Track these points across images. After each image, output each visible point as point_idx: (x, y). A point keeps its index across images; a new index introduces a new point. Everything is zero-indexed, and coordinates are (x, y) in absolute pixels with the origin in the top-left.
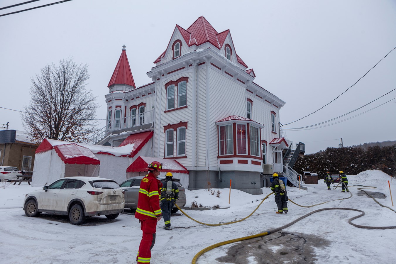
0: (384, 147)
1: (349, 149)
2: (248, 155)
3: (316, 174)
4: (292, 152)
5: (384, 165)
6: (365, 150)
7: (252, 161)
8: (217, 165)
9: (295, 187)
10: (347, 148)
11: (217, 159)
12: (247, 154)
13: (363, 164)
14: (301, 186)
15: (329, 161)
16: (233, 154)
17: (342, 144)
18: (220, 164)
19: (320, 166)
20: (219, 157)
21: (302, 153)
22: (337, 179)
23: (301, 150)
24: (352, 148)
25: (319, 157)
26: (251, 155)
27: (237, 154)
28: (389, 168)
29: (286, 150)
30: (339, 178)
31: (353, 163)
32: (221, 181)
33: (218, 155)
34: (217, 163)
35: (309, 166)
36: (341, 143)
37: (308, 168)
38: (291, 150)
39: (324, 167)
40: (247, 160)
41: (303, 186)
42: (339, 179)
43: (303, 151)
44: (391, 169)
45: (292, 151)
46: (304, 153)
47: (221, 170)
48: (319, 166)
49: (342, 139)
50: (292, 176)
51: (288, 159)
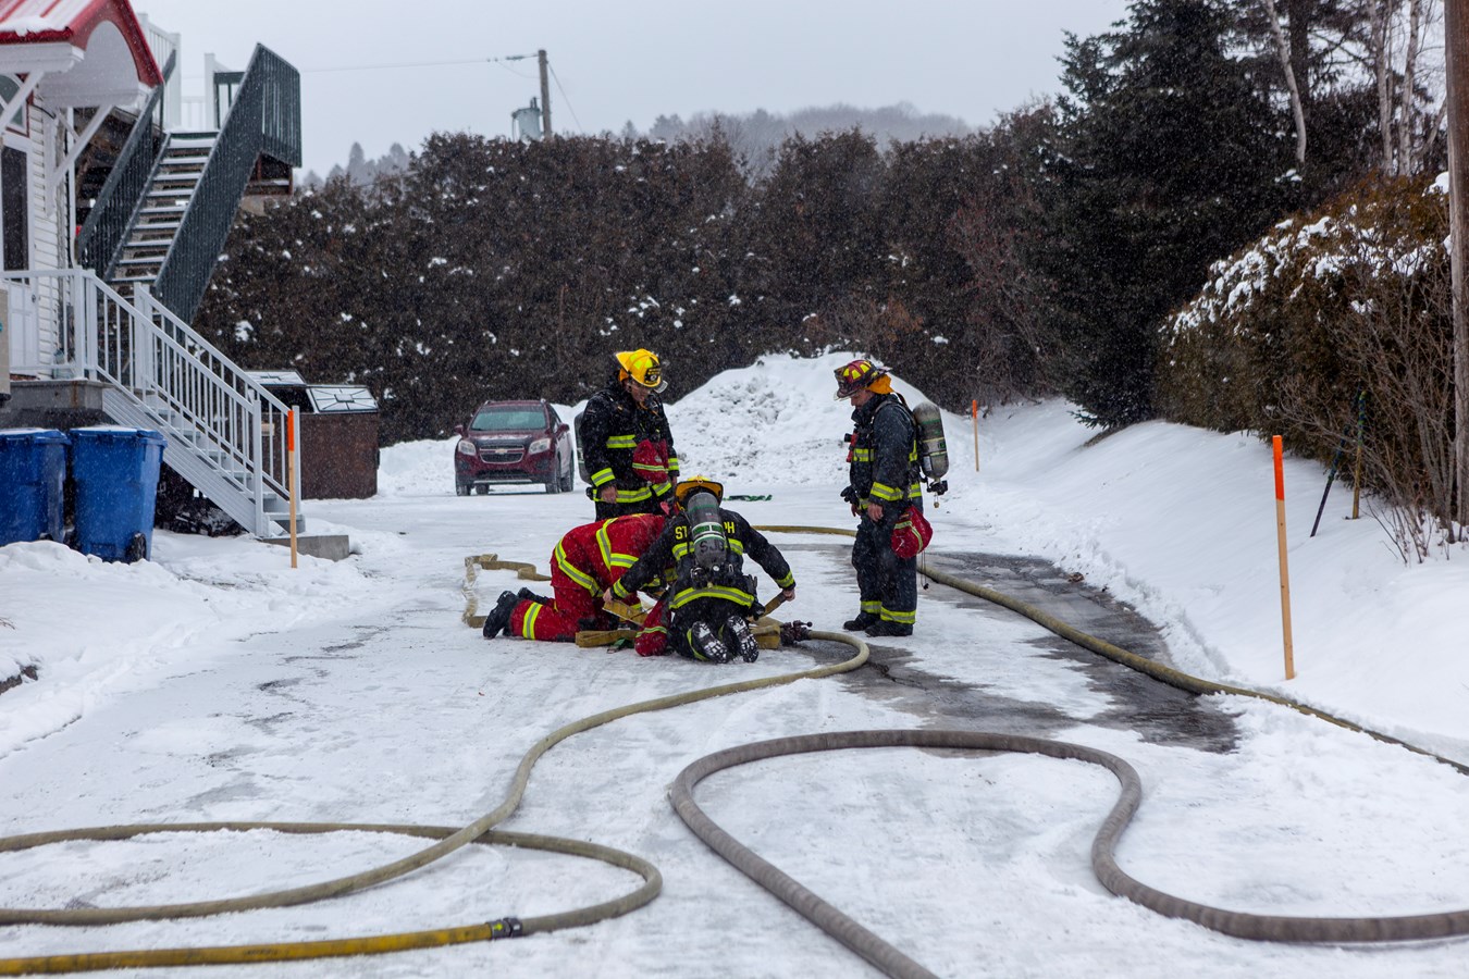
0: (912, 146)
1: (626, 151)
3: (363, 400)
4: (177, 153)
5: (903, 315)
6: (757, 167)
9: (233, 529)
10: (604, 144)
13: (735, 300)
14: (295, 526)
15: (445, 268)
17: (540, 109)
19: (358, 318)
21: (277, 162)
22: (526, 445)
23: (267, 140)
24: (648, 149)
25: (350, 228)
28: (938, 339)
29: (117, 125)
30: (549, 433)
31: (652, 289)
35: (253, 321)
36: (538, 94)
37: (243, 335)
38: (167, 131)
39: (398, 330)
41: (308, 522)
42: (546, 443)
43: (285, 148)
44: (950, 346)
45: (177, 143)
46: (288, 176)
48: (347, 317)
49: (542, 54)
50: (196, 419)
51: (131, 230)
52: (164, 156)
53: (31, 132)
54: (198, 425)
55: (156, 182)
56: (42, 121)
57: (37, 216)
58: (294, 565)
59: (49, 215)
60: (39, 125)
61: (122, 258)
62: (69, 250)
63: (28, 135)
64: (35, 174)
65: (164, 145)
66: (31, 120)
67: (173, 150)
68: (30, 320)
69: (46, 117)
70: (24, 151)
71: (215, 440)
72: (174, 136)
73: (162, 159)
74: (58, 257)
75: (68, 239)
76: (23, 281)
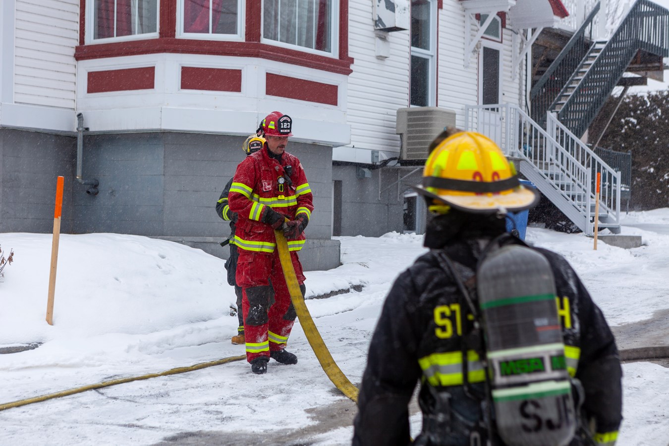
2: (243, 40)
7: (270, 78)
8: (72, 96)
9: (579, 231)
11: (72, 61)
12: (239, 37)
14: (614, 230)
16: (155, 35)
18: (91, 90)
20: (83, 53)
26: (264, 41)
27: (181, 34)
32: (93, 190)
33: (82, 40)
34: (72, 87)
38: (595, 41)
40: (239, 72)
43: (657, 48)
46: (660, 61)
47: (91, 129)
50: (572, 176)
51: (567, 88)
52: (592, 52)
53: (503, 41)
54: (573, 180)
55: (584, 65)
56: (511, 36)
57: (504, 80)
58: (595, 248)
59: (514, 80)
60: (509, 38)
61: (560, 100)
62: (526, 96)
63: (501, 42)
64: (505, 60)
65: (592, 47)
66: (503, 35)
67: (596, 49)
68: (498, 129)
69: (513, 34)
70: (498, 49)
71: (580, 187)
72: (598, 43)
73: (589, 54)
74: (519, 100)
75: (526, 91)
76: (496, 110)
